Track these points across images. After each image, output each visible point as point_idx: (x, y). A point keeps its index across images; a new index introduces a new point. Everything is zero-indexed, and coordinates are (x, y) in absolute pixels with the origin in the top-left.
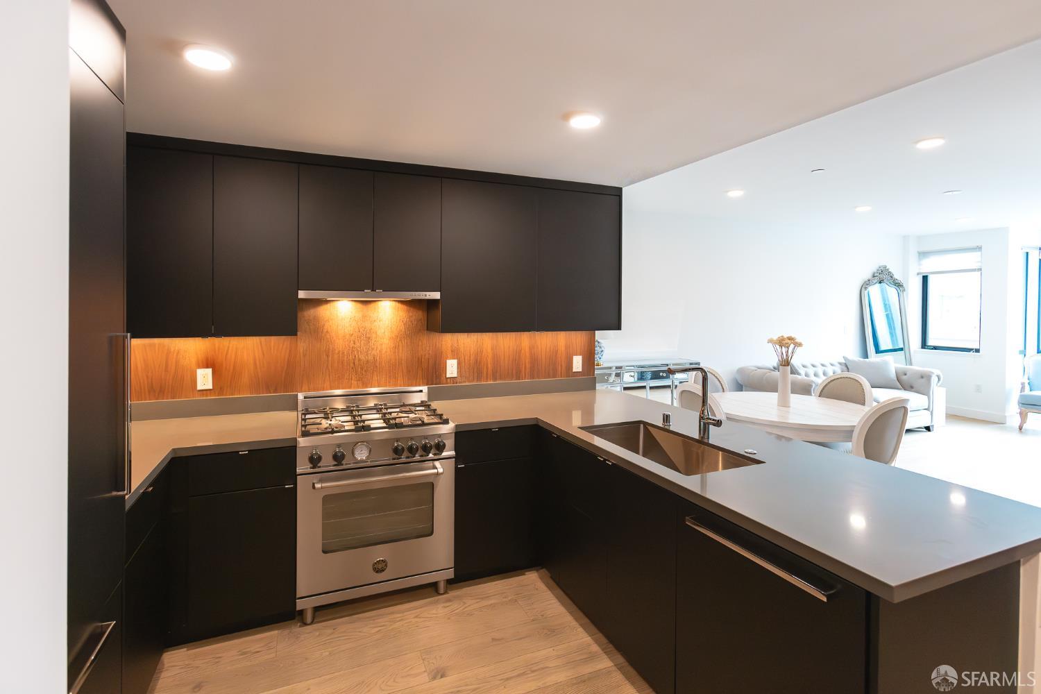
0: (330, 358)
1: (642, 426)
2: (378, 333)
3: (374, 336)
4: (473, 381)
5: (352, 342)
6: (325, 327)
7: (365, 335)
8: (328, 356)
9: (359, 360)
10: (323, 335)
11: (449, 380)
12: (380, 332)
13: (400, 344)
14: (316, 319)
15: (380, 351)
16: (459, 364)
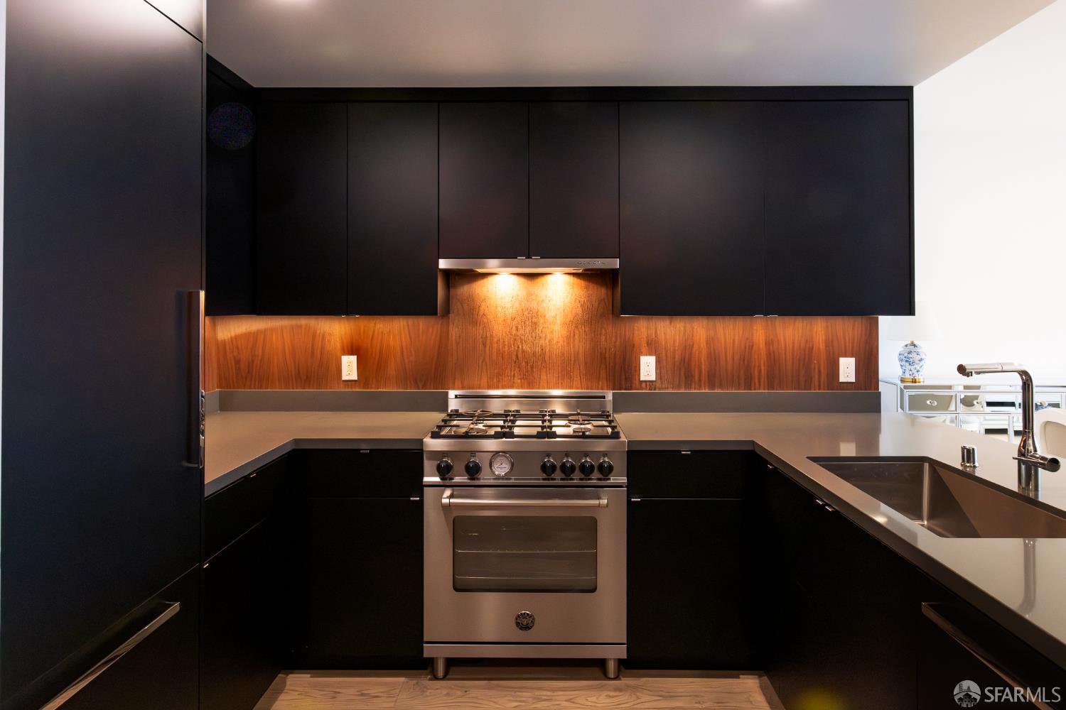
0: (487, 349)
1: (926, 466)
2: (547, 317)
3: (542, 321)
4: (679, 387)
5: (514, 328)
6: (481, 309)
7: (531, 318)
8: (484, 345)
9: (523, 351)
10: (479, 318)
11: (644, 385)
12: (550, 315)
13: (577, 332)
14: (471, 298)
15: (549, 341)
16: (658, 362)
